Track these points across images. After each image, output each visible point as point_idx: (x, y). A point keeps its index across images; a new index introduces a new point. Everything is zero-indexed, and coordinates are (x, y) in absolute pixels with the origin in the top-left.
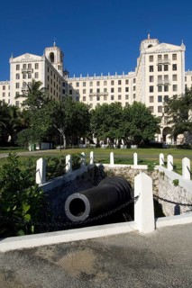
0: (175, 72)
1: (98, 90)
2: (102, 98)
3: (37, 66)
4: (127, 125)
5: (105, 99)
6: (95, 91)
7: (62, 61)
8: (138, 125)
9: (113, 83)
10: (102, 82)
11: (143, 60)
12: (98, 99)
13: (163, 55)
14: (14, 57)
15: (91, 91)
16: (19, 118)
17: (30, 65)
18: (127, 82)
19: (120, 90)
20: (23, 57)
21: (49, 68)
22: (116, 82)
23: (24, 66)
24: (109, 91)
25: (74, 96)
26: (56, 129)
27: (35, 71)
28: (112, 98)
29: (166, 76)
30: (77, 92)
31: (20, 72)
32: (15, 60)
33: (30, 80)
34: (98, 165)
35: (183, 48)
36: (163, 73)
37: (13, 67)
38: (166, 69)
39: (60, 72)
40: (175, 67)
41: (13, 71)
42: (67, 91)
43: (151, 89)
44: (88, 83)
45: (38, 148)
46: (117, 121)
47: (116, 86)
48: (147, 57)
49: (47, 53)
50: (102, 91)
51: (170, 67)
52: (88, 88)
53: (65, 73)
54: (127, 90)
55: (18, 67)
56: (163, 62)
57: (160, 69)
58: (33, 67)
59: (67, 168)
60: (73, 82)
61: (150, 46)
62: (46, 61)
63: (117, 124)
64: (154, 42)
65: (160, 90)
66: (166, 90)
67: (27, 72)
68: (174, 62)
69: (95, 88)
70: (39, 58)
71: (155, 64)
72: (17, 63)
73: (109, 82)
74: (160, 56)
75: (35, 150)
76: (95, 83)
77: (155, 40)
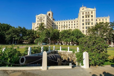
0: (92, 18)
1: (64, 25)
2: (66, 28)
3: (44, 18)
4: (72, 37)
5: (67, 28)
6: (63, 25)
7: (52, 16)
8: (77, 37)
9: (69, 22)
10: (66, 22)
11: (80, 14)
12: (64, 28)
13: (87, 12)
14: (37, 15)
15: (62, 25)
16: (37, 35)
17: (42, 18)
18: (75, 22)
19: (72, 25)
20: (40, 15)
21: (48, 18)
22: (71, 22)
23: (40, 18)
24: (68, 25)
25: (56, 27)
26: (48, 38)
27: (43, 19)
28: (69, 28)
29: (89, 20)
30: (57, 26)
31: (39, 20)
32: (37, 16)
33: (40, 22)
34: (56, 50)
35: (95, 9)
36: (87, 18)
37: (37, 18)
38: (89, 17)
39: (52, 19)
40: (92, 16)
41: (37, 20)
42: (54, 25)
43: (83, 24)
44: (61, 23)
45: (41, 44)
46: (69, 35)
47: (71, 23)
48: (82, 13)
49: (48, 13)
50: (66, 25)
51: (90, 16)
52: (61, 24)
53: (53, 19)
54: (75, 25)
55: (38, 18)
56: (88, 14)
57: (86, 17)
58: (43, 18)
59: (41, 51)
60: (56, 22)
61: (83, 9)
62: (47, 16)
63: (69, 37)
64: (85, 8)
65: (86, 24)
66: (89, 24)
67: (41, 20)
68: (92, 14)
69: (63, 24)
70: (45, 15)
71: (84, 15)
72: (38, 17)
73: (68, 22)
74: (86, 13)
75: (40, 45)
76: (63, 22)
77: (85, 7)
